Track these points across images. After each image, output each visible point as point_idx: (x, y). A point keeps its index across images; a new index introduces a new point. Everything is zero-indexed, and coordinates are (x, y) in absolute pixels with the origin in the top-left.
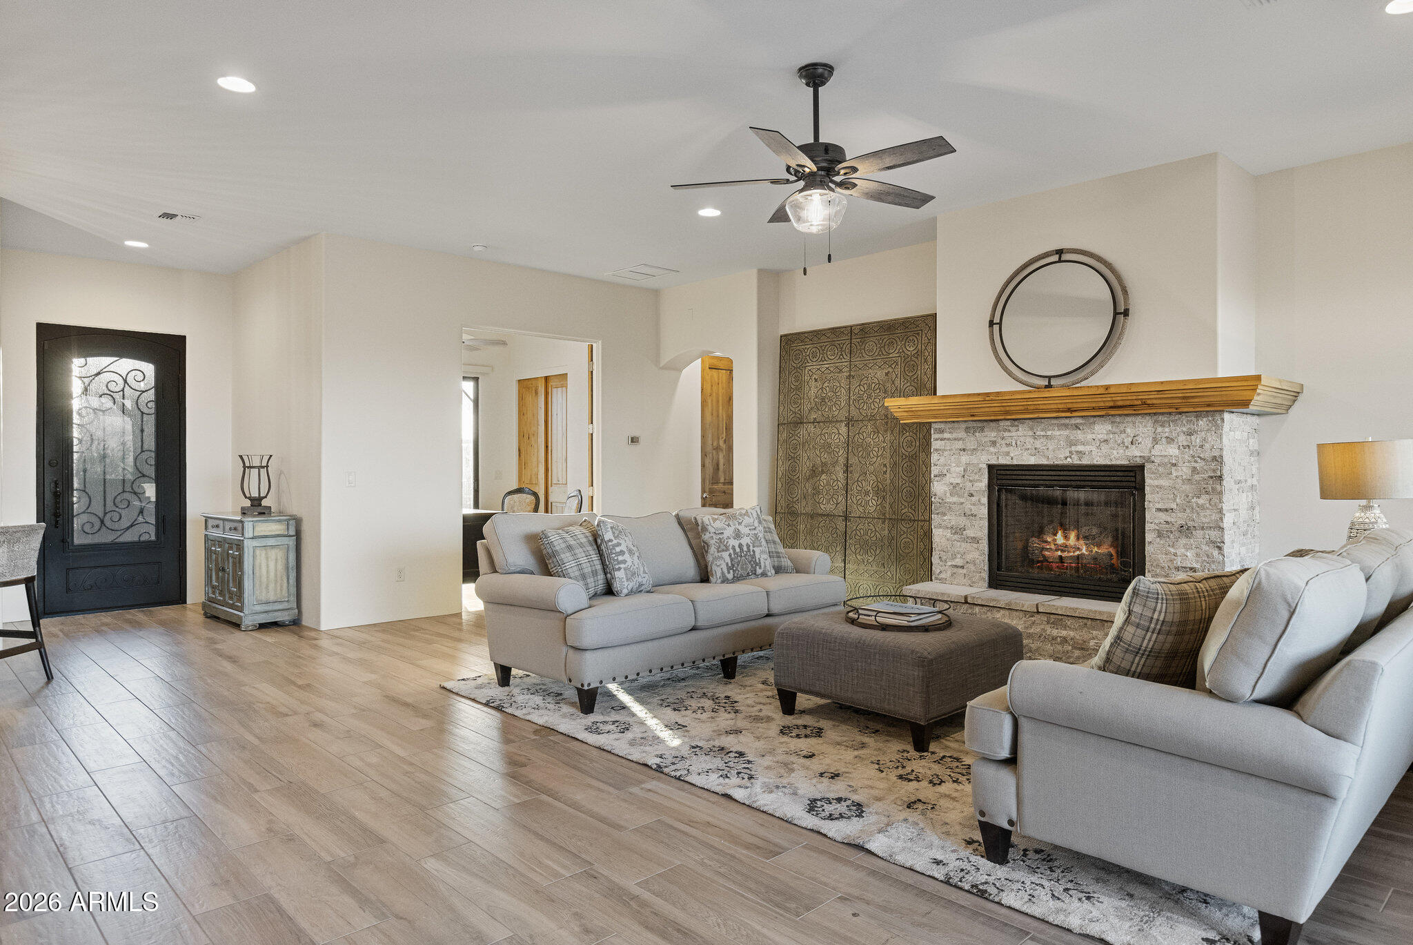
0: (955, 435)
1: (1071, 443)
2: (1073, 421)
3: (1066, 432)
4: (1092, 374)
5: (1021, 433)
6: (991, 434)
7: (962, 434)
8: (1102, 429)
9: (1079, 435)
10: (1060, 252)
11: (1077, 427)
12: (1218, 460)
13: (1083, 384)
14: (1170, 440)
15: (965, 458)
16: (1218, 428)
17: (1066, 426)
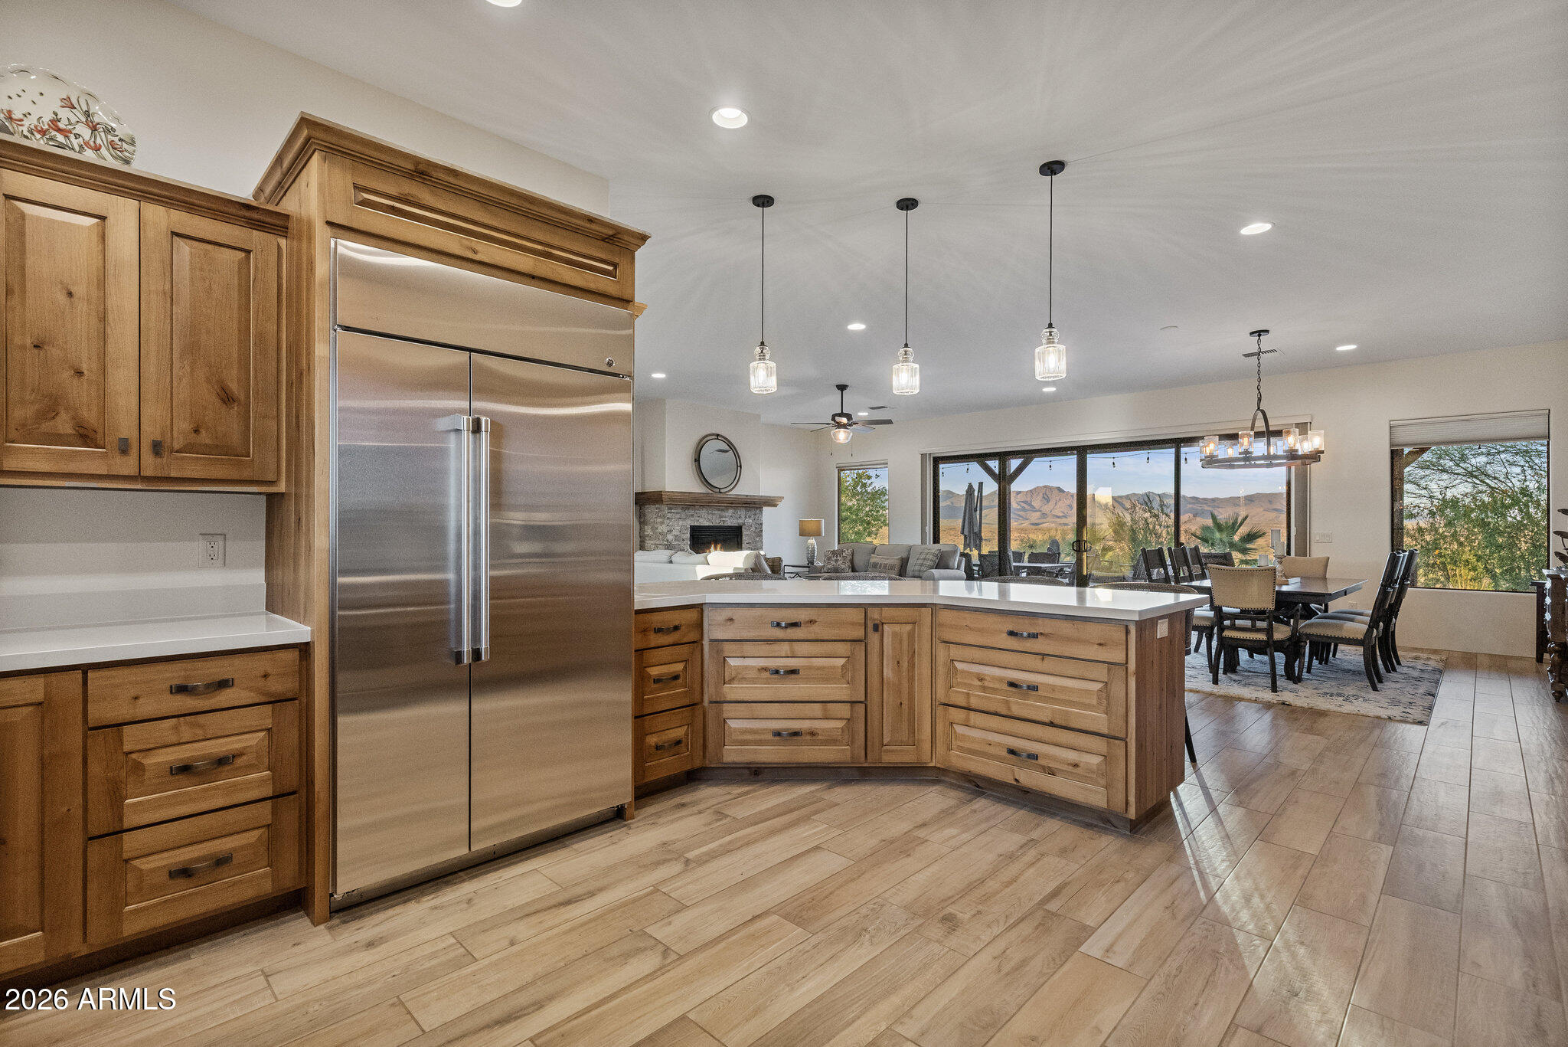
0: (676, 511)
1: (721, 517)
2: (721, 508)
3: (719, 512)
4: (733, 488)
5: (703, 512)
6: (692, 512)
7: (680, 511)
8: (730, 512)
9: (724, 514)
10: (718, 435)
11: (723, 510)
12: (761, 524)
13: (730, 493)
14: (750, 517)
15: (681, 523)
16: (761, 511)
17: (719, 510)
